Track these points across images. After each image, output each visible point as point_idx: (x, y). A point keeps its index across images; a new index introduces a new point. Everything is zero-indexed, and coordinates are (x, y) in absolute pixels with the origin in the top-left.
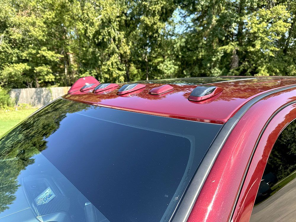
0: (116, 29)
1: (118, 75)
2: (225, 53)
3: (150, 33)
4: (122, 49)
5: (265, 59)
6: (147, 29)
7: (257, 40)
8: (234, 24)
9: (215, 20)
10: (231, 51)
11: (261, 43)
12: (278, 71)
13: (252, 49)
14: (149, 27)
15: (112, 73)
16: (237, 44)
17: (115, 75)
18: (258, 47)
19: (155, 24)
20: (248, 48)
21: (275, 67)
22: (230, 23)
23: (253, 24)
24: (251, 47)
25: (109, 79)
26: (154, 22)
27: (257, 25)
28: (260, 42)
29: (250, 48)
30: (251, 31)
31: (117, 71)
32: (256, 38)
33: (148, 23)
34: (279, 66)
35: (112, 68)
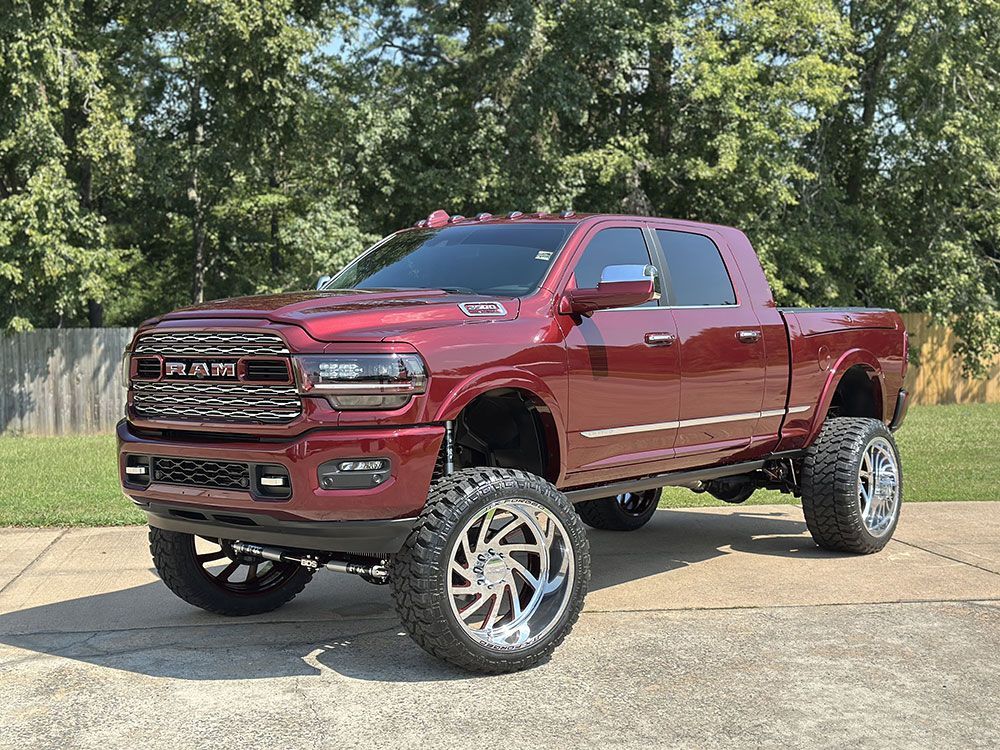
0: (62, 36)
1: (70, 268)
2: (592, 181)
3: (248, 74)
4: (94, 140)
5: (765, 217)
6: (228, 53)
7: (724, 131)
8: (625, 57)
9: (545, 32)
10: (620, 176)
11: (743, 147)
12: (819, 269)
13: (706, 172)
14: (240, 43)
15: (39, 256)
16: (642, 143)
17: (53, 269)
18: (728, 162)
19: (270, 30)
20: (688, 163)
21: (808, 252)
22: (610, 49)
23: (705, 65)
24: (700, 161)
25: (22, 287)
26: (268, 24)
27: (720, 68)
28: (736, 142)
29: (695, 165)
30: (698, 94)
31: (65, 249)
32: (719, 121)
33: (240, 26)
34: (824, 245)
35: (42, 231)
